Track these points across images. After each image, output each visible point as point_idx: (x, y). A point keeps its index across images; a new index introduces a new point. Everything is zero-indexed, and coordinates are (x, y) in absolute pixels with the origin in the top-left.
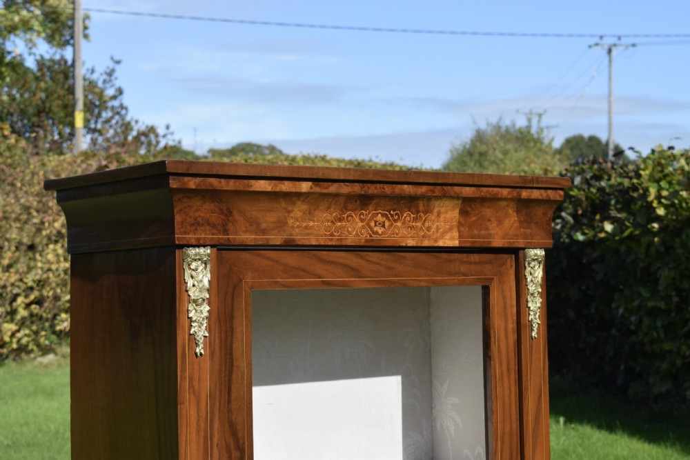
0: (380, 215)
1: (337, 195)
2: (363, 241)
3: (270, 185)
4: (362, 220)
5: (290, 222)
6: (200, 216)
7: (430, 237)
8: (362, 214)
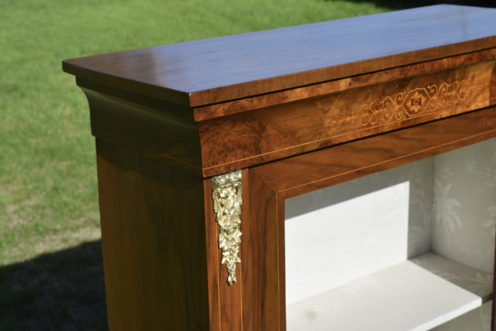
0: (417, 93)
1: (377, 85)
2: (400, 124)
3: (306, 91)
4: (399, 102)
5: (327, 122)
6: (230, 140)
7: (463, 103)
8: (400, 96)
